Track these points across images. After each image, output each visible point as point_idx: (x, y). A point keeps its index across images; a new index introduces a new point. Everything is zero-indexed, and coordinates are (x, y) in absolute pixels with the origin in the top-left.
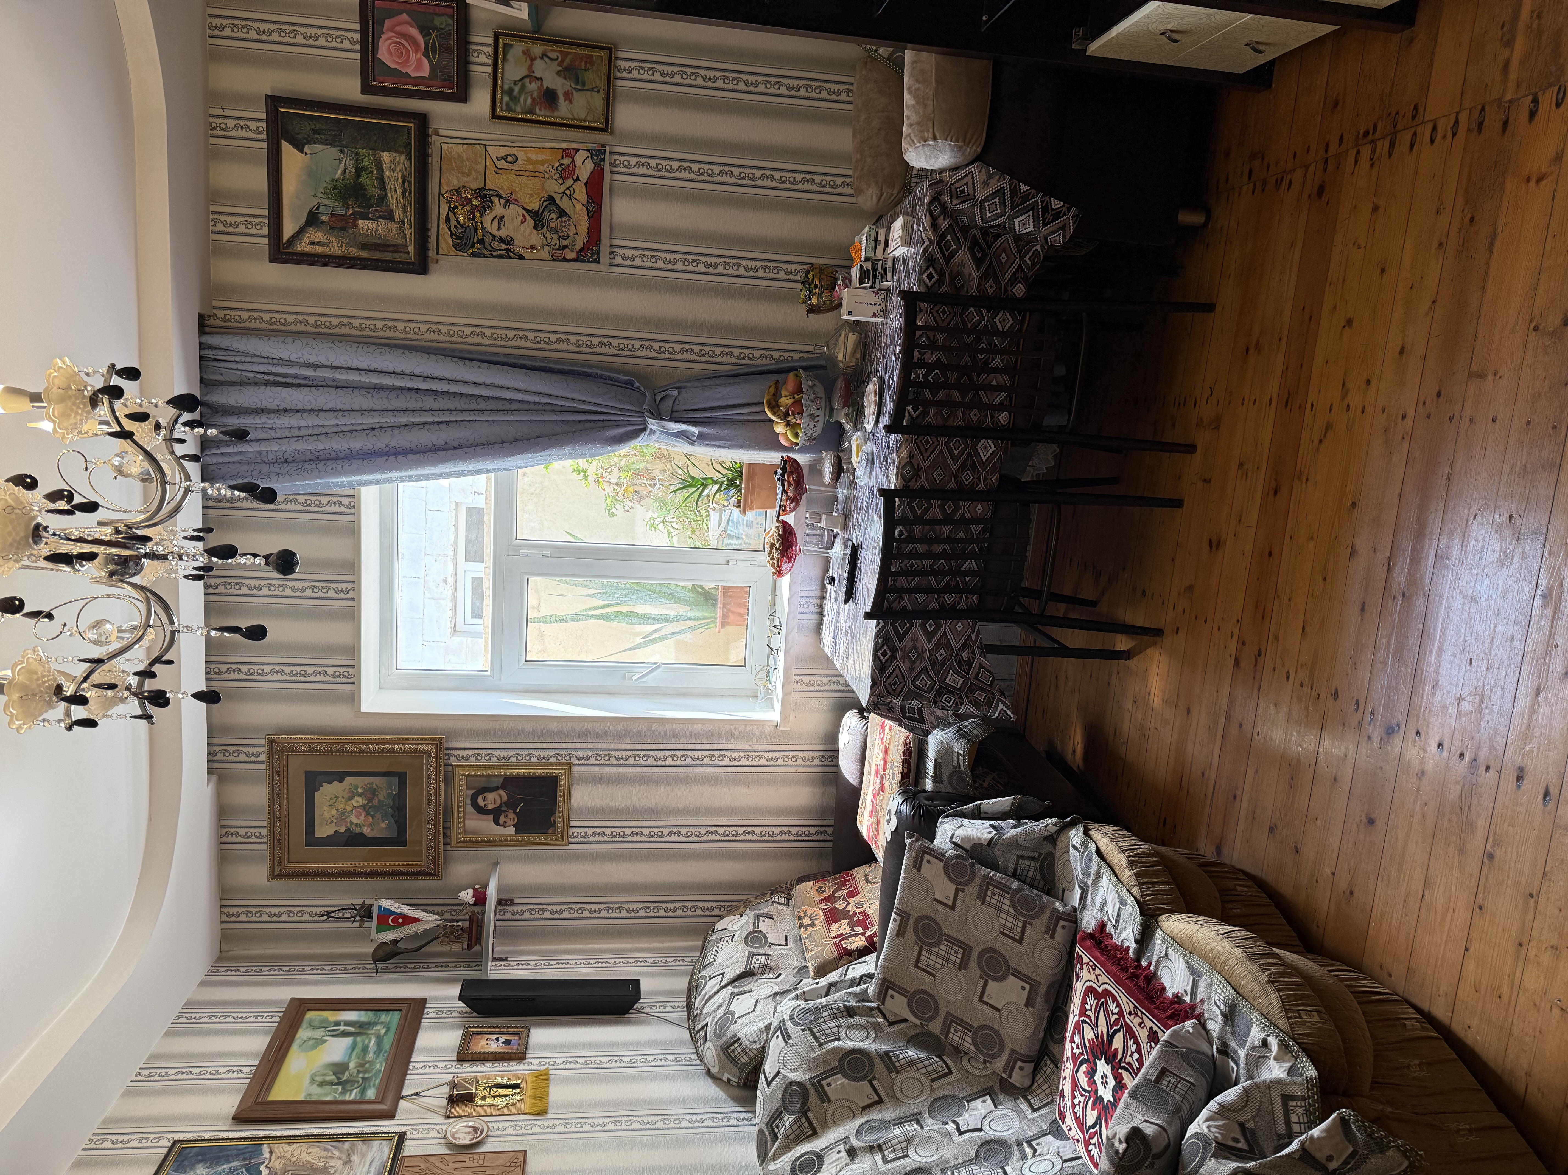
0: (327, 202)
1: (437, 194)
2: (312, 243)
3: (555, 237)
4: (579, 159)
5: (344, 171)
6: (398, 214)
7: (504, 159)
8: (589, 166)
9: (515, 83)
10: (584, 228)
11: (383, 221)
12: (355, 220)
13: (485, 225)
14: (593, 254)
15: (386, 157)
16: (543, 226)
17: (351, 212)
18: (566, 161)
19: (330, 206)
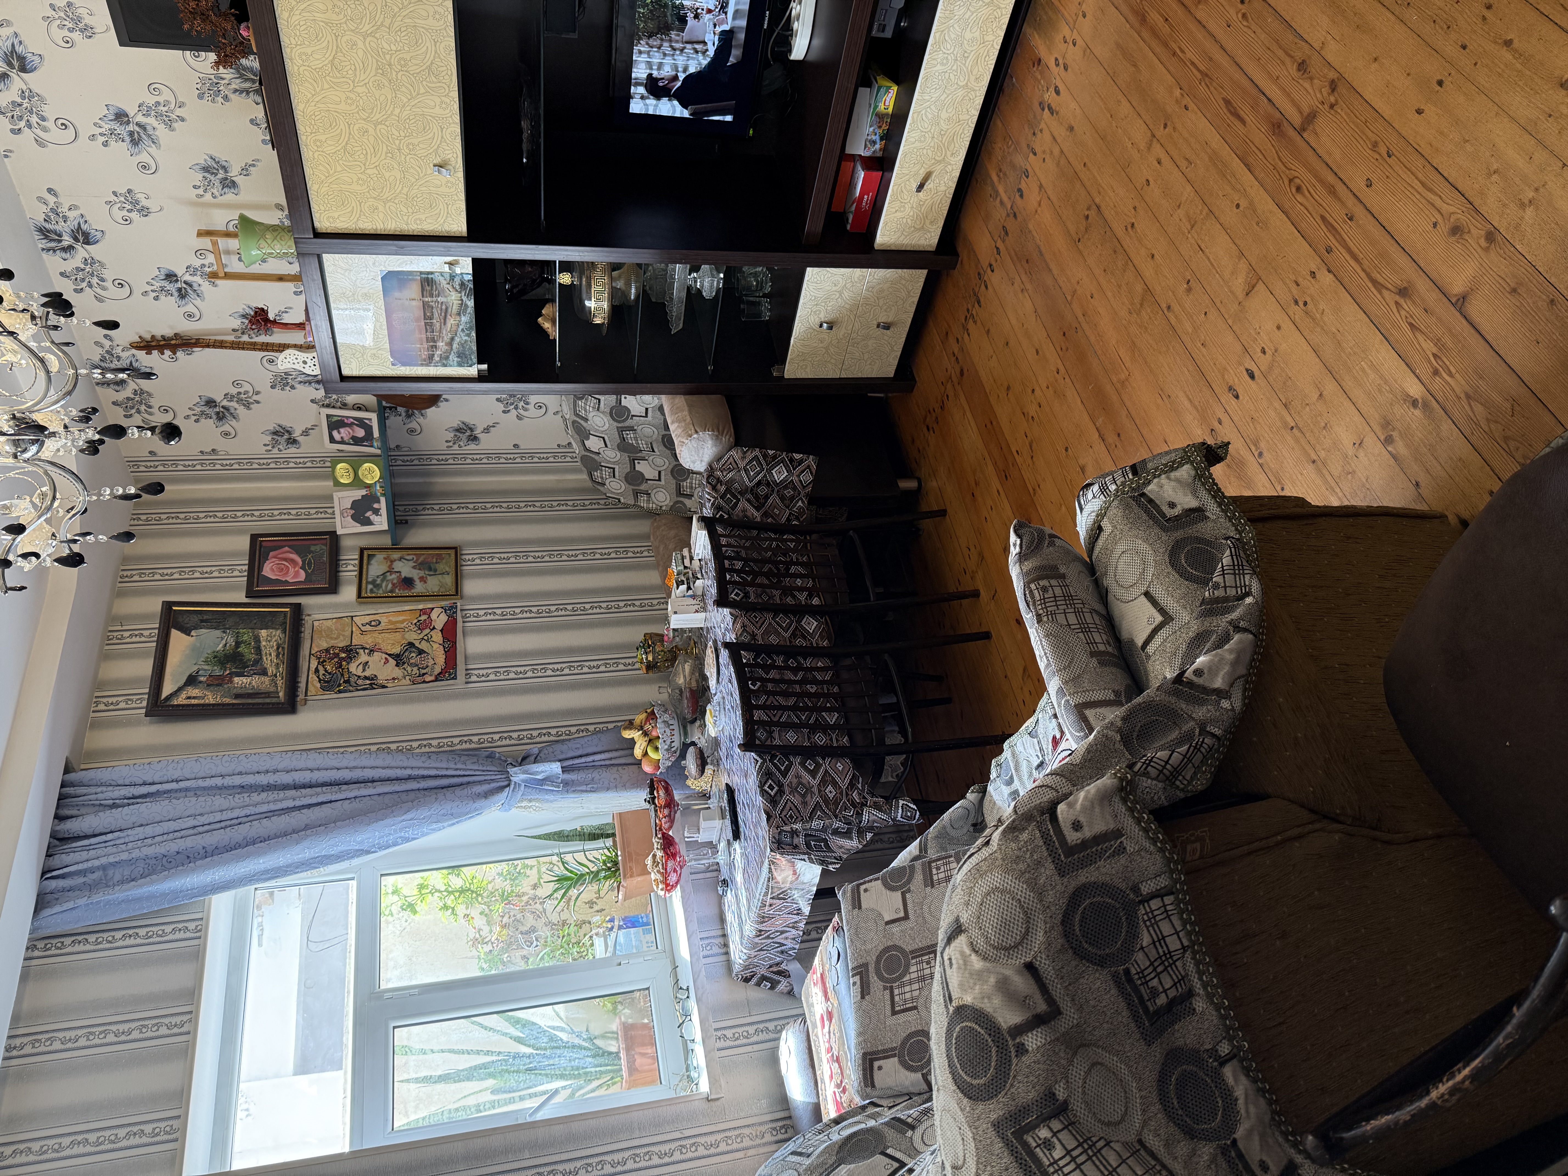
0: (206, 667)
1: (308, 655)
2: (189, 698)
3: (415, 669)
4: (434, 615)
5: (226, 645)
6: (271, 670)
7: (369, 624)
8: (444, 618)
9: (378, 577)
10: (441, 659)
11: (257, 677)
12: (231, 678)
13: (351, 670)
14: (450, 675)
15: (263, 633)
16: (404, 663)
17: (228, 672)
18: (423, 618)
19: (207, 670)
